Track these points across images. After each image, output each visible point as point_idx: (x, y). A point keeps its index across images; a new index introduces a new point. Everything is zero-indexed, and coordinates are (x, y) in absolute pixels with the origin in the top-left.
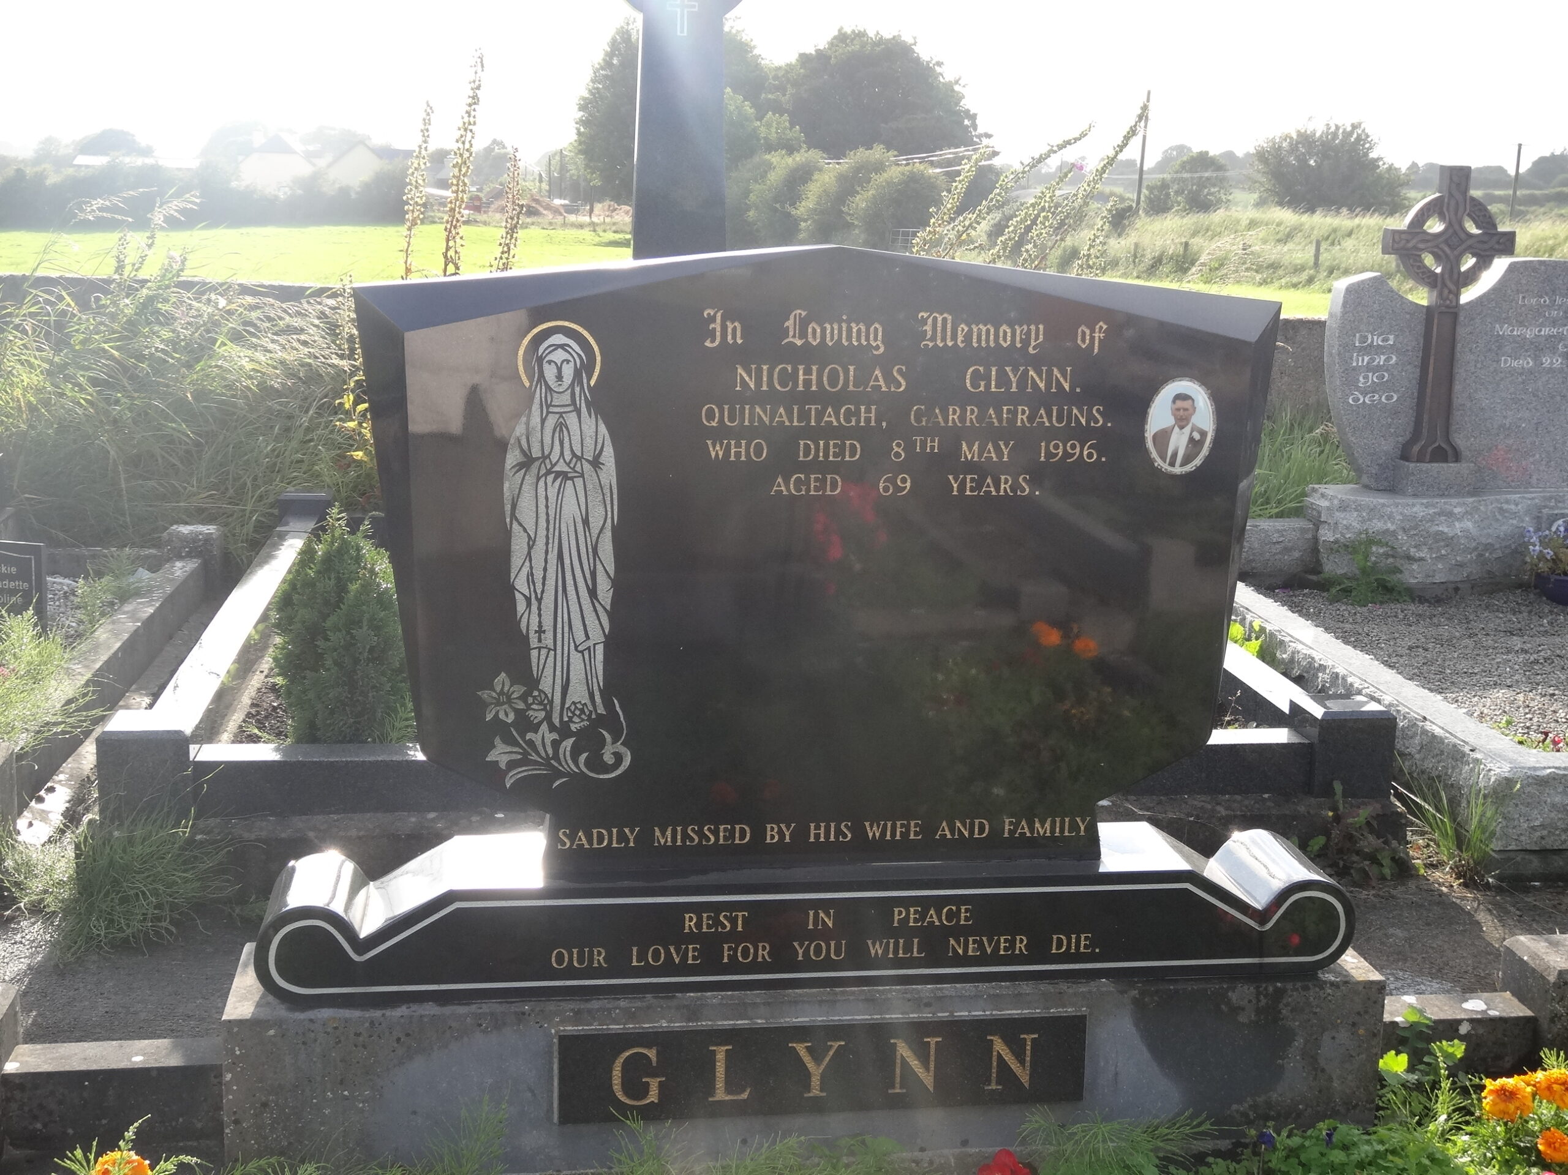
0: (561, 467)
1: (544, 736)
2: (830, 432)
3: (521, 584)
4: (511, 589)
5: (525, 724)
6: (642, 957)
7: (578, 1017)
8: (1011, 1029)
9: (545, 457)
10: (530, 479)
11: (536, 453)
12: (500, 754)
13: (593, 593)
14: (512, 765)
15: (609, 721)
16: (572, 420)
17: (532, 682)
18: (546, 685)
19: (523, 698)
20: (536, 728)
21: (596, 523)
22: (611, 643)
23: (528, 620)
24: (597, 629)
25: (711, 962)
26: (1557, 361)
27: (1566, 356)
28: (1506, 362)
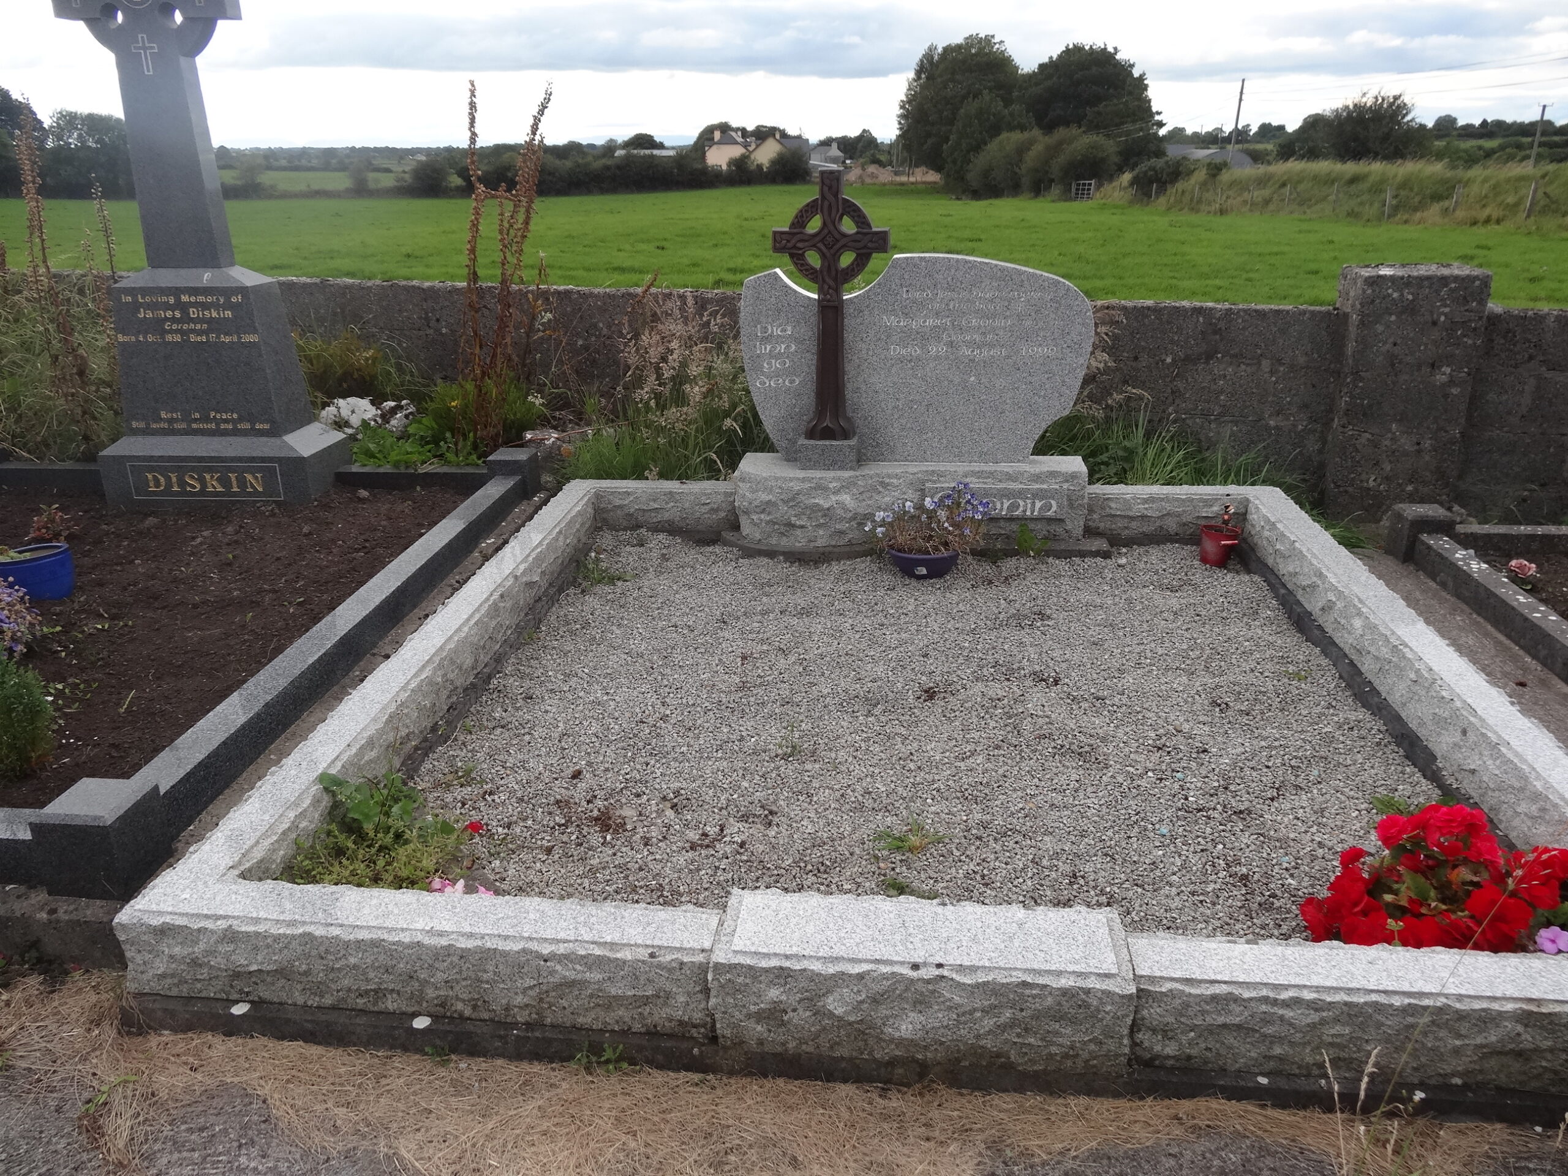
26: (943, 349)
27: (951, 344)
28: (896, 350)
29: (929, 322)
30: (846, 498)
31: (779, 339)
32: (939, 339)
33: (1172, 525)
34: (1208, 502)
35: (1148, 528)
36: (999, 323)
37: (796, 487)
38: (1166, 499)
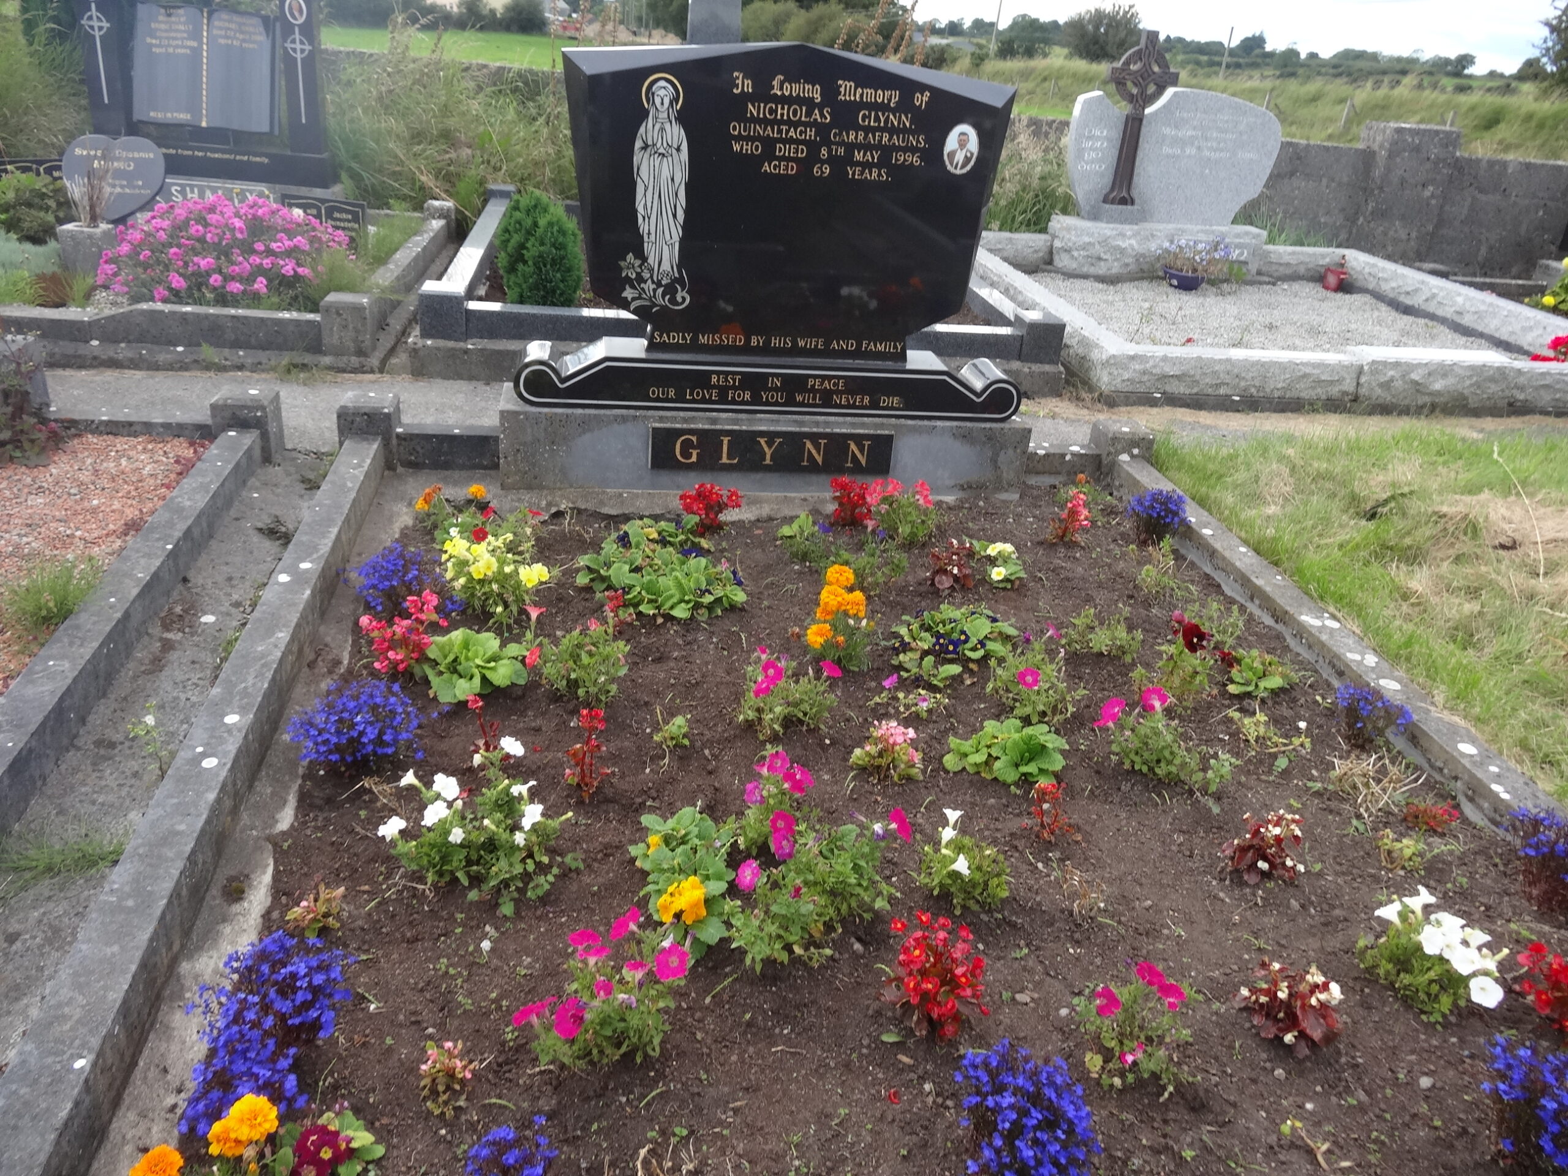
0: (662, 151)
1: (649, 286)
2: (791, 141)
3: (640, 209)
4: (636, 211)
5: (640, 279)
6: (691, 394)
7: (661, 419)
8: (859, 439)
9: (654, 145)
10: (646, 155)
11: (650, 142)
12: (628, 293)
13: (675, 216)
14: (634, 299)
15: (680, 280)
16: (667, 126)
17: (644, 259)
18: (651, 260)
19: (640, 266)
20: (645, 282)
21: (677, 180)
22: (683, 241)
23: (643, 227)
24: (676, 234)
25: (723, 399)
26: (1194, 151)
27: (1199, 148)
28: (1166, 150)
29: (1189, 133)
30: (1133, 242)
31: (1098, 138)
32: (1192, 144)
33: (1302, 270)
34: (1323, 256)
35: (1288, 271)
36: (1229, 136)
37: (1108, 233)
38: (1302, 253)
